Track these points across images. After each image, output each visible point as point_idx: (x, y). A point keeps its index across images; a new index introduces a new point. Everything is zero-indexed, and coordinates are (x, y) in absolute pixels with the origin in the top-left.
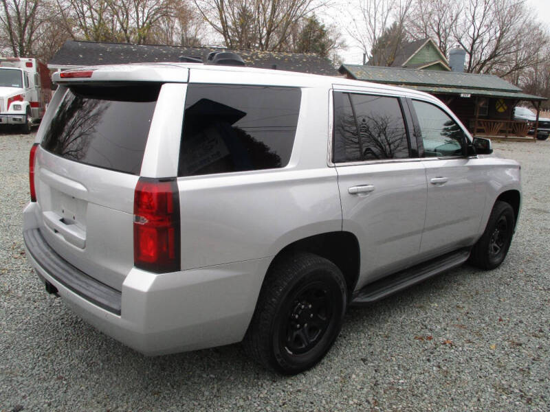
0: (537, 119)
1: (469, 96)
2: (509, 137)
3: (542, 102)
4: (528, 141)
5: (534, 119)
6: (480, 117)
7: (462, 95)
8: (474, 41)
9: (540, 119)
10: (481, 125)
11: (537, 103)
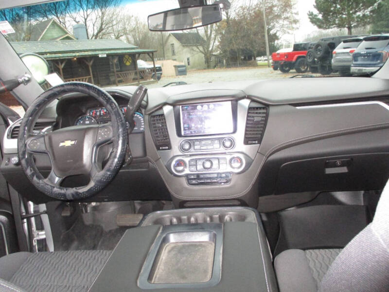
0: (154, 66)
1: (105, 56)
2: (141, 82)
3: (154, 53)
4: (153, 82)
5: (152, 66)
6: (117, 71)
7: (100, 56)
8: (86, 20)
9: (156, 66)
10: (119, 77)
11: (151, 54)
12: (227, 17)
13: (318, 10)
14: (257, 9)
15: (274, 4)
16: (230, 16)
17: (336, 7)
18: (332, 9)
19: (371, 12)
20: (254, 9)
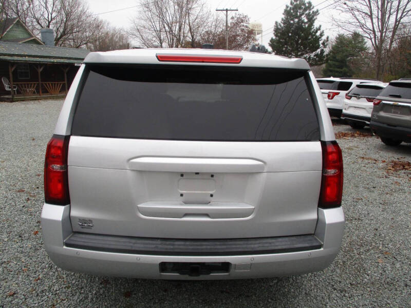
8: (49, 22)
12: (192, 40)
13: (272, 48)
14: (221, 36)
15: (238, 33)
16: (195, 39)
17: (287, 48)
18: (284, 49)
19: (315, 56)
20: (219, 35)
